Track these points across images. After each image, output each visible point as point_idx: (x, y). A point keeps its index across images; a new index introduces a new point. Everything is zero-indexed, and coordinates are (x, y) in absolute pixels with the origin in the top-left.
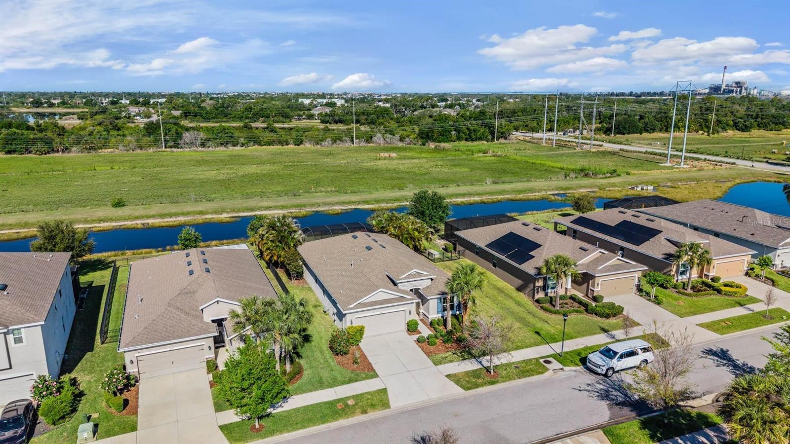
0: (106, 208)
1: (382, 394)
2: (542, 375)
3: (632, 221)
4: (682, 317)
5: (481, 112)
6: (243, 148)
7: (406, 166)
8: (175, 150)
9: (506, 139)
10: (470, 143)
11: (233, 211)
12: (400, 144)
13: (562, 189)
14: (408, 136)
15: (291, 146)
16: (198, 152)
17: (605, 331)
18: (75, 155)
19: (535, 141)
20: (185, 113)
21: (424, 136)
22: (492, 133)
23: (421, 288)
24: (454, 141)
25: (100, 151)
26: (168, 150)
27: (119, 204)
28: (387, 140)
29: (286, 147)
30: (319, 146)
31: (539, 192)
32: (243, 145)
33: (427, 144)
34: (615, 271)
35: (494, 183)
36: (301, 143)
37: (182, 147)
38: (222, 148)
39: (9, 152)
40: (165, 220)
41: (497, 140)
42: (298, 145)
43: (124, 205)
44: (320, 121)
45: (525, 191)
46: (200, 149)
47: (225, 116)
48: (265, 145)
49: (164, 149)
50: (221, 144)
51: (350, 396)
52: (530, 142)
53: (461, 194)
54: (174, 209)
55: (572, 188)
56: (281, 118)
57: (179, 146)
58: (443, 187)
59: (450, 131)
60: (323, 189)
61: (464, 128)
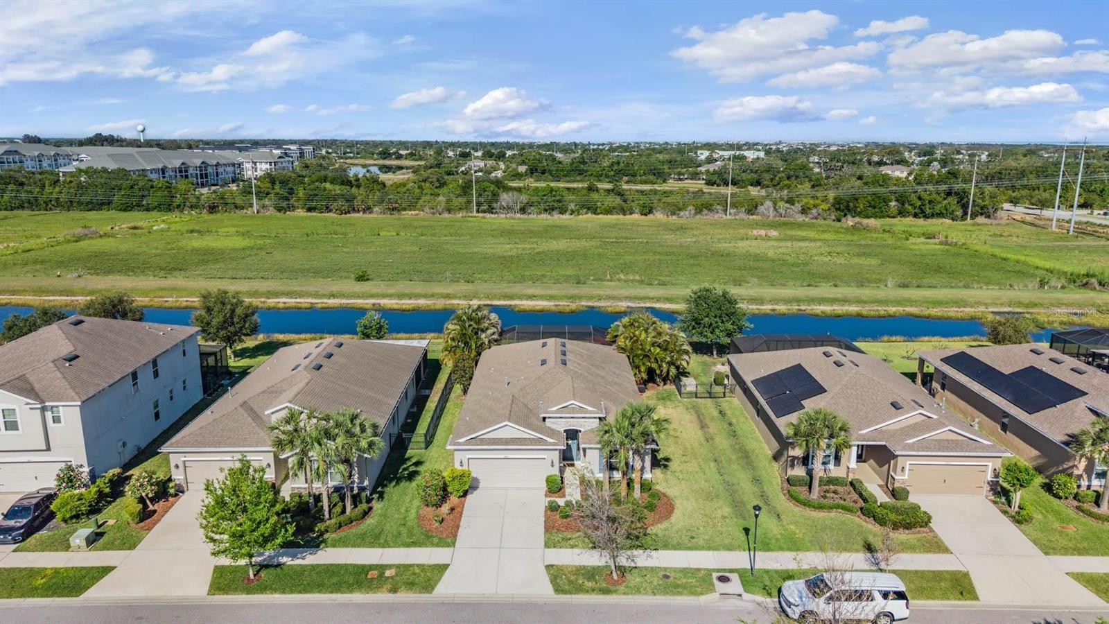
0: (348, 281)
1: (436, 572)
2: (696, 598)
3: (1044, 369)
4: (1046, 554)
5: (949, 173)
6: (572, 216)
7: (783, 250)
8: (488, 215)
9: (989, 217)
10: (921, 221)
11: (488, 297)
12: (801, 218)
13: (1020, 304)
14: (815, 206)
15: (636, 216)
16: (516, 220)
17: (869, 548)
18: (375, 216)
19: (1042, 223)
20: (531, 170)
21: (842, 207)
22: (965, 207)
23: (582, 430)
24: (894, 217)
25: (404, 213)
26: (481, 215)
27: (362, 278)
28: (781, 211)
29: (628, 217)
30: (675, 217)
31: (972, 307)
32: (572, 212)
33: (844, 220)
34: (939, 450)
35: (900, 286)
36: (650, 212)
37: (496, 213)
38: (545, 216)
39: (310, 210)
40: (403, 301)
41: (972, 218)
42: (646, 215)
43: (368, 280)
44: (704, 182)
45: (947, 303)
46: (518, 215)
47: (579, 174)
48: (601, 213)
49: (475, 214)
50: (546, 210)
51: (394, 565)
52: (1031, 224)
53: (830, 298)
54: (419, 288)
55: (1042, 305)
56: (652, 177)
57: (494, 211)
58: (809, 285)
59: (886, 201)
60: (622, 276)
61: (913, 198)
